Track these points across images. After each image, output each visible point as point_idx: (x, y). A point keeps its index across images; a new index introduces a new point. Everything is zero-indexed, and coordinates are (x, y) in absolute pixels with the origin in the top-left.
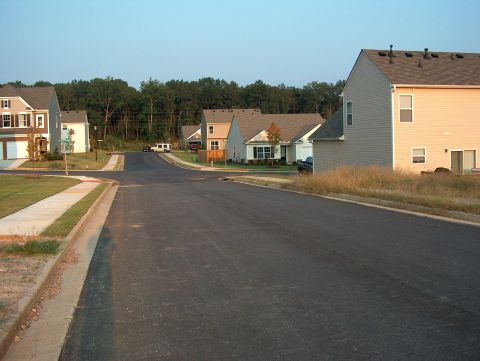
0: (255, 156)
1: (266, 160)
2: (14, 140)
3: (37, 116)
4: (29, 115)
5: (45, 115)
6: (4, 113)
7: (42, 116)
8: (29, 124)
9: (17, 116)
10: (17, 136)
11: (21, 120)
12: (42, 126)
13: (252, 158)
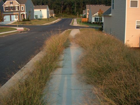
0: (95, 21)
1: (99, 22)
2: (13, 14)
3: (22, 7)
4: (18, 6)
5: (24, 6)
6: (11, 6)
7: (23, 7)
8: (19, 10)
9: (15, 7)
10: (14, 13)
11: (16, 8)
12: (23, 10)
13: (94, 21)
